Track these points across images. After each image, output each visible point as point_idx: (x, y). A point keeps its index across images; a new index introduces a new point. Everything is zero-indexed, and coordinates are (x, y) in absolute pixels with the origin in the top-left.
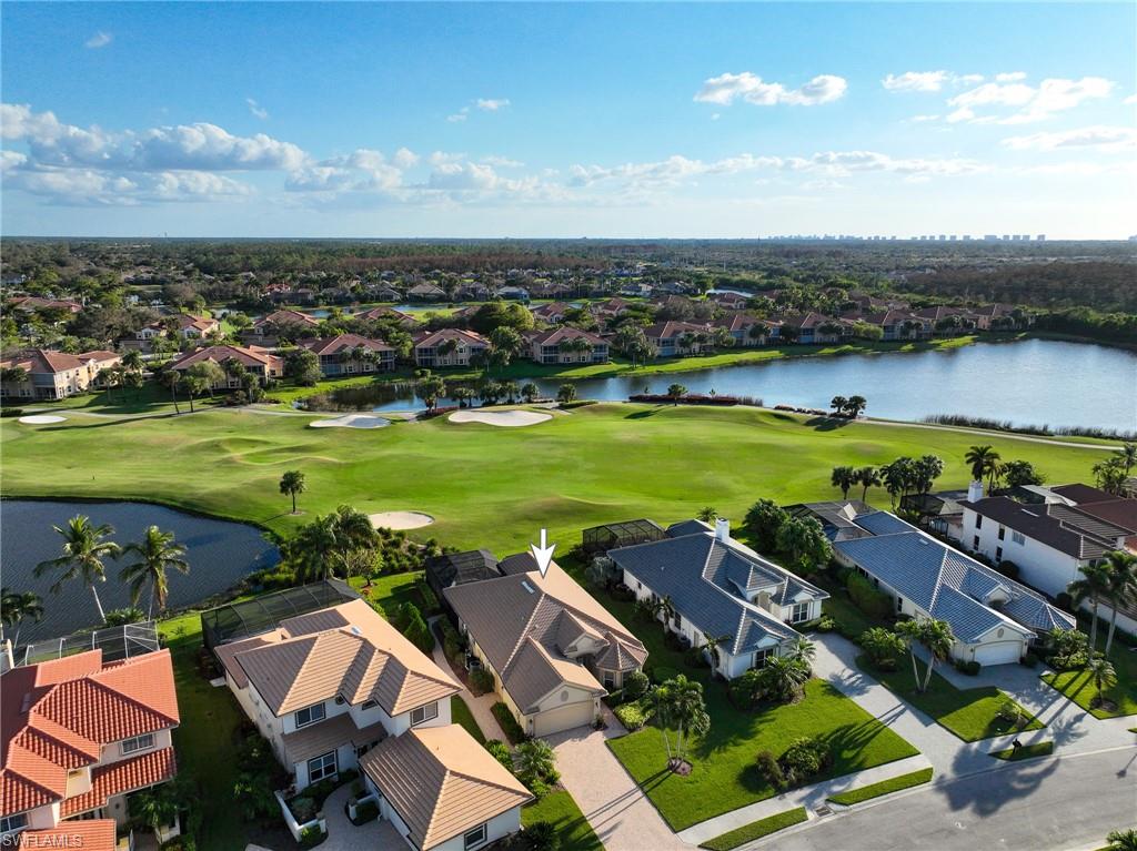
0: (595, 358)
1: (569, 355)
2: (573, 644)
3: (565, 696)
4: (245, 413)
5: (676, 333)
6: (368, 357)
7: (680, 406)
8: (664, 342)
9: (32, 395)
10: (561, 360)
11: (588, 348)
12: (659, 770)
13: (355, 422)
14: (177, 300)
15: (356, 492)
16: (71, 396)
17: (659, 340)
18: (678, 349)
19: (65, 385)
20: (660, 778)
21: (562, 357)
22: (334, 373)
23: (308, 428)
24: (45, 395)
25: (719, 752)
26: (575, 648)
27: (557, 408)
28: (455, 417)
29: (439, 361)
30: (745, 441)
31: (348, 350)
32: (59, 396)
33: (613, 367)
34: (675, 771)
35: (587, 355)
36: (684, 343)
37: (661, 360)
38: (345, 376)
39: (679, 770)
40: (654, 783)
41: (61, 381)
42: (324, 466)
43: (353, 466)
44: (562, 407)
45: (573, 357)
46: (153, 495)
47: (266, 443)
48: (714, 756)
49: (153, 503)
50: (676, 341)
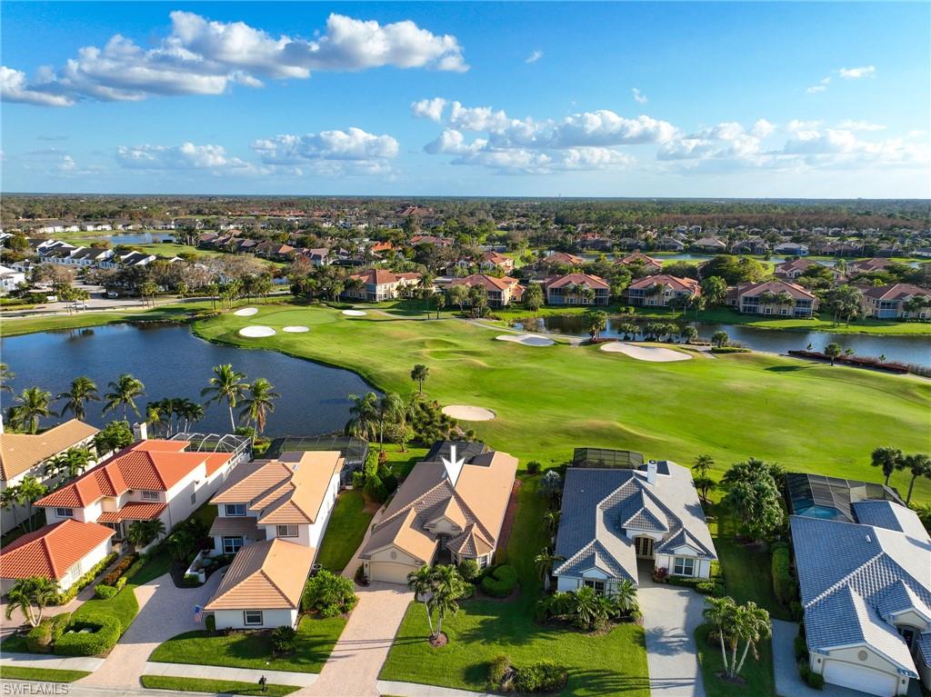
0: (797, 313)
2: (432, 522)
3: (394, 555)
4: (470, 322)
5: (903, 295)
8: (883, 304)
9: (366, 298)
10: (761, 312)
11: (788, 302)
12: (420, 634)
13: (527, 340)
15: (474, 389)
16: (385, 301)
17: (878, 302)
18: (901, 312)
19: (383, 293)
21: (761, 309)
22: (558, 303)
23: (494, 340)
24: (370, 298)
25: (483, 643)
28: (606, 347)
29: (647, 301)
31: (571, 287)
32: (378, 300)
33: (816, 322)
34: (430, 641)
35: (790, 310)
36: (907, 307)
38: (565, 306)
39: (435, 641)
41: (380, 290)
42: (473, 367)
43: (493, 370)
44: (713, 351)
45: (773, 308)
46: (359, 368)
47: (456, 345)
48: (475, 644)
49: (356, 373)
50: (901, 303)
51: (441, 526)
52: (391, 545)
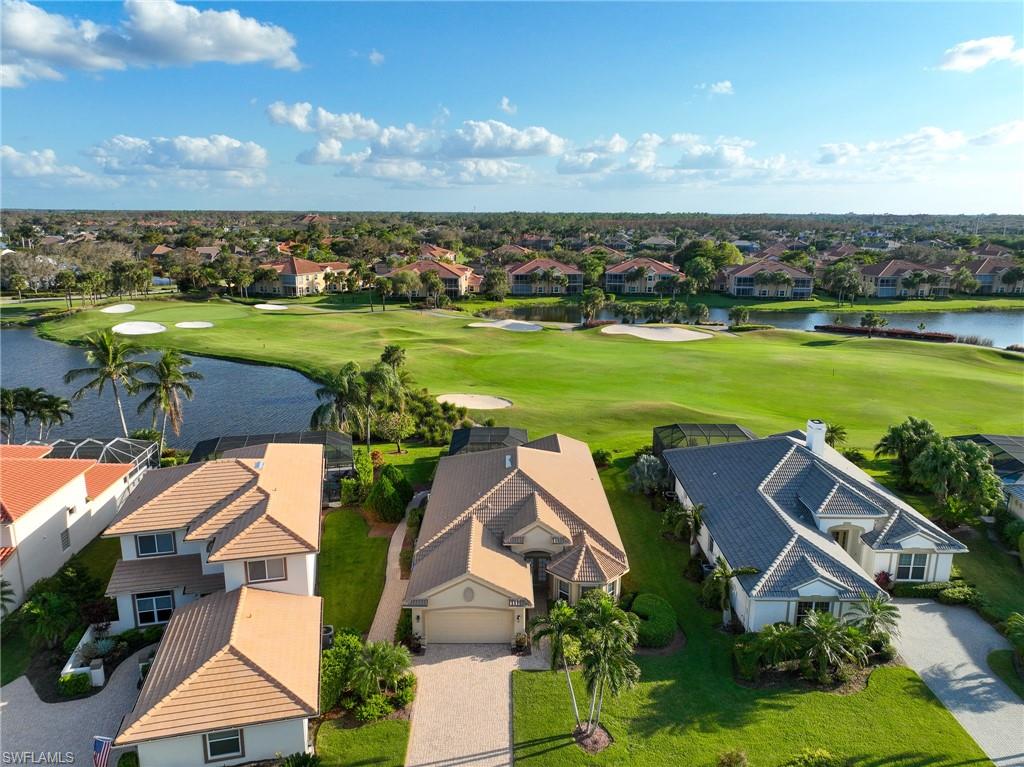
0: (795, 294)
1: (766, 288)
2: (519, 534)
3: (469, 594)
4: (425, 313)
5: (900, 272)
6: (557, 279)
7: (873, 339)
8: (882, 281)
9: (281, 293)
10: (756, 294)
11: (787, 281)
12: (556, 731)
13: (507, 326)
14: (440, 241)
15: (464, 378)
16: (308, 296)
17: (877, 279)
18: (900, 290)
19: (305, 287)
20: (549, 745)
21: (757, 290)
22: (525, 292)
23: (466, 327)
24: (289, 292)
25: (671, 733)
26: (521, 540)
27: (726, 331)
28: (607, 330)
29: (627, 287)
30: (943, 375)
31: (540, 272)
32: (298, 294)
33: (817, 303)
34: (580, 742)
35: (787, 291)
36: (908, 284)
37: (875, 299)
38: (534, 296)
39: (589, 741)
40: (537, 749)
41: (301, 282)
42: (452, 355)
43: (480, 358)
44: (731, 330)
45: (770, 290)
46: (297, 362)
47: (420, 335)
48: (659, 736)
49: (294, 369)
50: (900, 281)
51: (534, 539)
52: (464, 577)
